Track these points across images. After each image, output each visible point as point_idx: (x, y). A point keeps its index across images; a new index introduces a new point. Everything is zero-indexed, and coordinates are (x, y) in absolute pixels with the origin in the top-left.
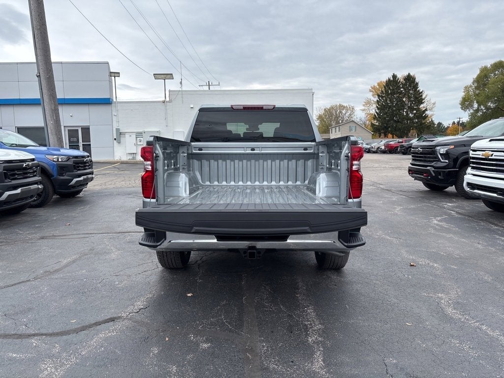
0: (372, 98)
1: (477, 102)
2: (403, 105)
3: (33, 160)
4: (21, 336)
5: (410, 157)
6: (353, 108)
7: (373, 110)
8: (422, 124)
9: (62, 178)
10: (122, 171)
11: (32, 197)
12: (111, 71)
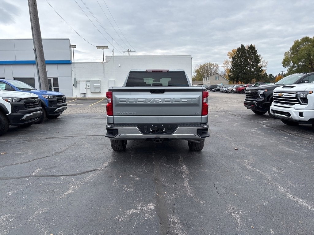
0: (229, 60)
1: (293, 62)
2: (247, 64)
3: (37, 98)
4: (55, 176)
5: (244, 95)
6: (217, 66)
7: (229, 67)
8: (259, 75)
9: (51, 107)
10: (79, 104)
11: (37, 117)
12: (71, 44)
